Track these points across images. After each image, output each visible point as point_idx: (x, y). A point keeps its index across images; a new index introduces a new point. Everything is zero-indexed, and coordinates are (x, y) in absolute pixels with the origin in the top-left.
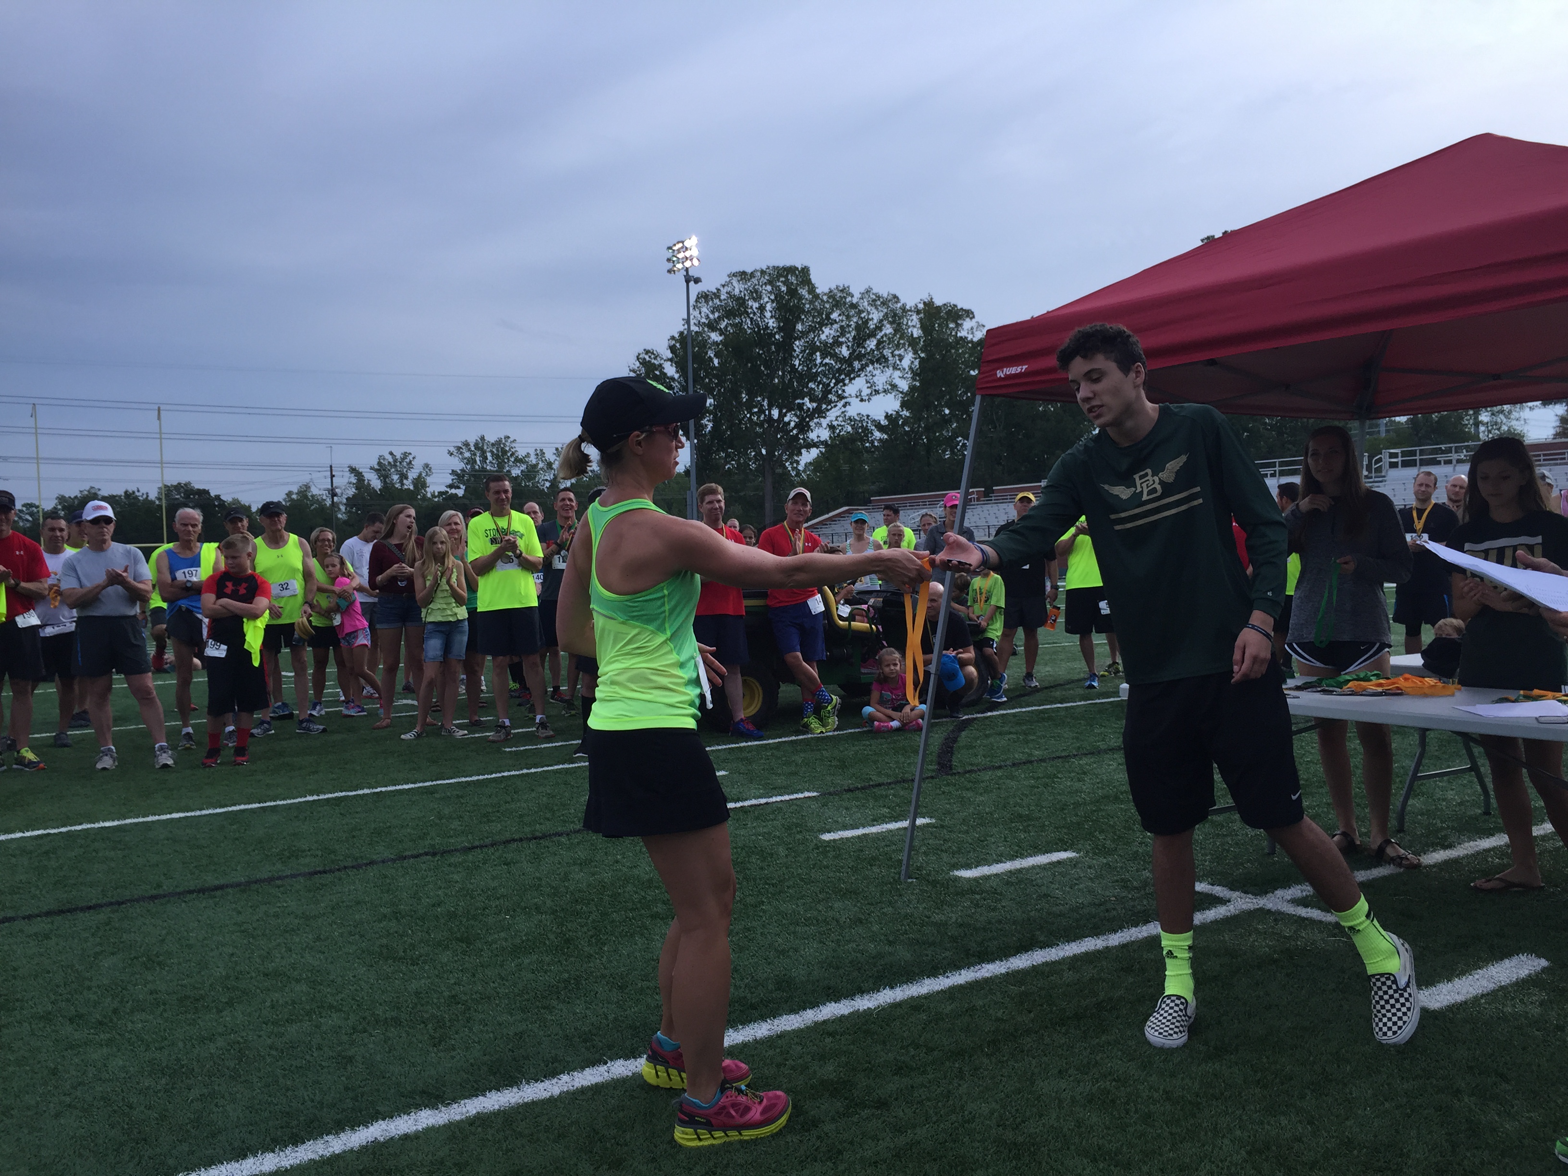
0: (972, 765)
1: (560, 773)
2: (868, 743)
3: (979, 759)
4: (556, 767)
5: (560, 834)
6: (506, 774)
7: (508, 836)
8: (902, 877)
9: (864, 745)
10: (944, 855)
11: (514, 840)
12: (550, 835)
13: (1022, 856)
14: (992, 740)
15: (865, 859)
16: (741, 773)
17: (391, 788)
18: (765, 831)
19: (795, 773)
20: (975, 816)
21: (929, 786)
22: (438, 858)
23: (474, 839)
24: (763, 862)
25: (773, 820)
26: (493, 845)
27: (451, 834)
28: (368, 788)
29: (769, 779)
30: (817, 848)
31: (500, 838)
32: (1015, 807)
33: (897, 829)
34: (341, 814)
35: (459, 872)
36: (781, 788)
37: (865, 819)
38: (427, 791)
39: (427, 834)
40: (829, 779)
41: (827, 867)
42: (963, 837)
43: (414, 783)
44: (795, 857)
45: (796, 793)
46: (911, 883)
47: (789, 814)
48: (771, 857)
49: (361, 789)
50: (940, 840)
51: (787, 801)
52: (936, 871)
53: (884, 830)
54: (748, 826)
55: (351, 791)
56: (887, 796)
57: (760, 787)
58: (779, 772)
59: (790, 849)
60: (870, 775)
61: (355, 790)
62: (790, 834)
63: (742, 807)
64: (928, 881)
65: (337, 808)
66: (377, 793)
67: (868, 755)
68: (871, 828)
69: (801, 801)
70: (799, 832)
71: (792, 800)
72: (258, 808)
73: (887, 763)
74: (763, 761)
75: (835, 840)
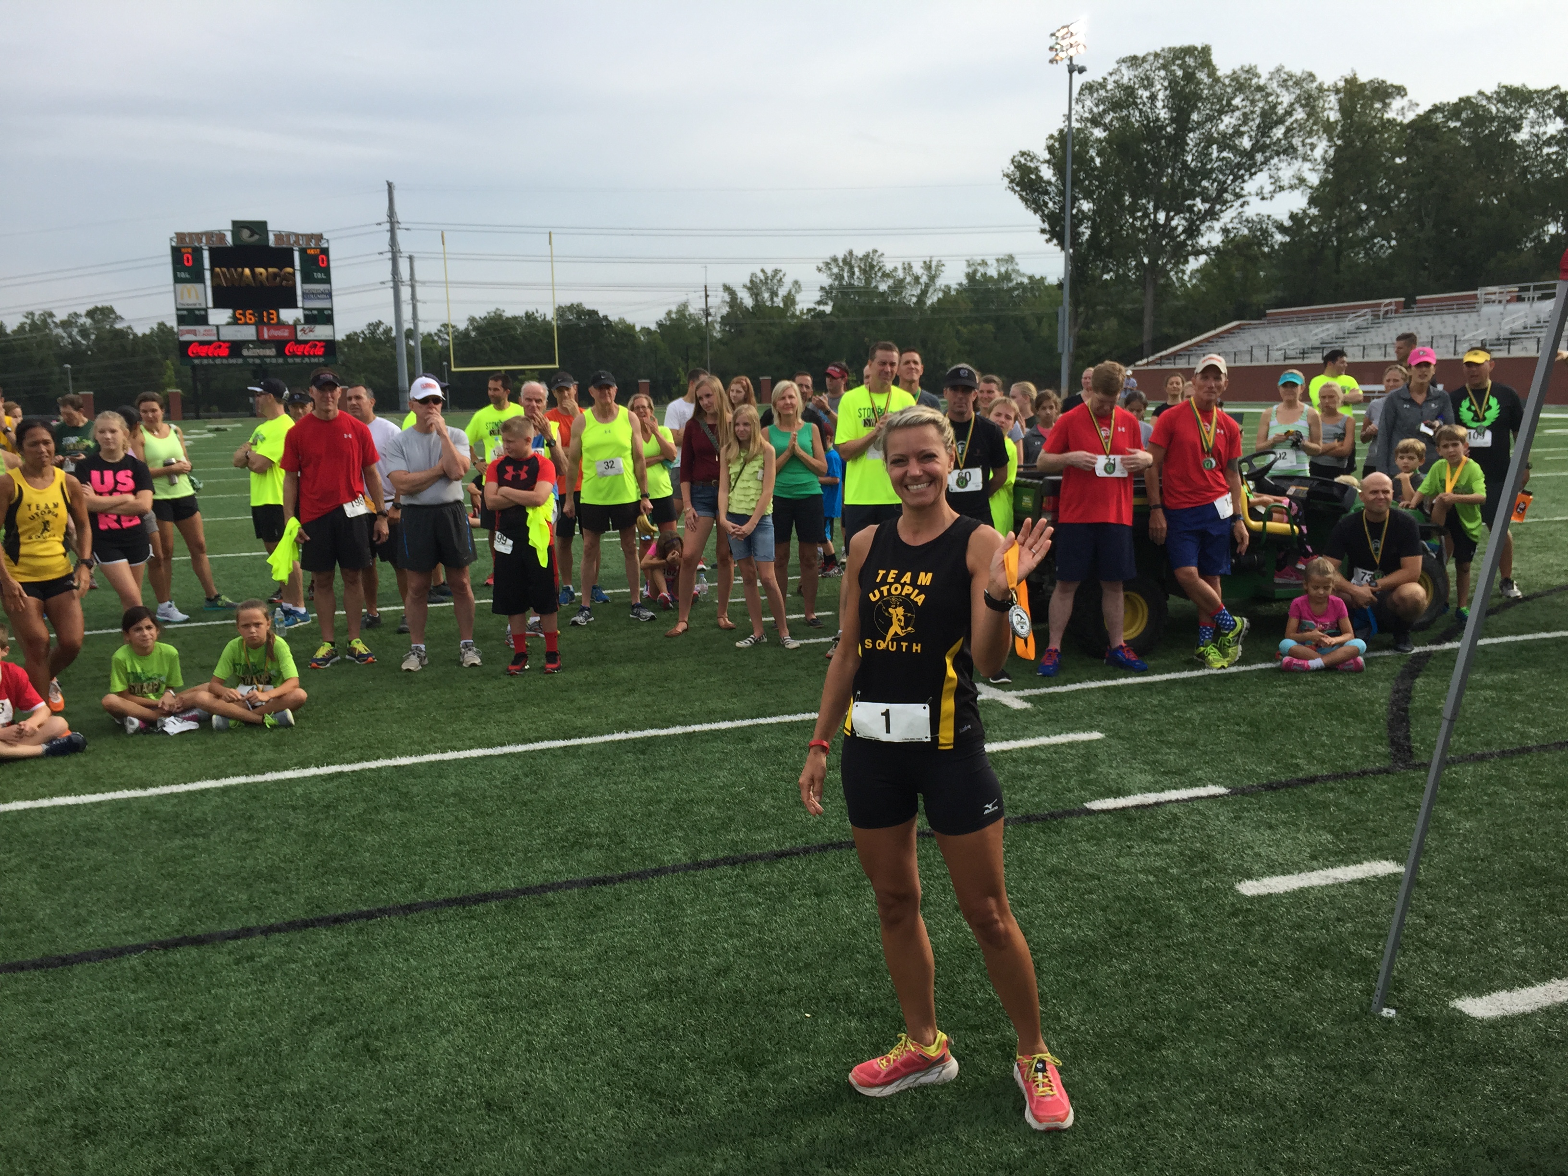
8: (1375, 1004)
15: (1310, 950)
16: (1120, 738)
17: (706, 727)
18: (1157, 864)
19: (1193, 744)
20: (1465, 864)
21: (1384, 790)
22: (738, 871)
23: (784, 836)
24: (1159, 936)
25: (1167, 841)
26: (806, 851)
27: (760, 822)
28: (681, 724)
29: (1157, 753)
30: (1234, 914)
31: (816, 839)
32: (1523, 848)
33: (1349, 882)
34: (644, 769)
35: (759, 903)
36: (1175, 773)
37: (1300, 853)
38: (745, 736)
39: (731, 819)
40: (1239, 761)
41: (1253, 963)
42: (1455, 913)
43: (732, 719)
44: (1204, 931)
45: (1196, 786)
46: (1390, 1021)
47: (1189, 833)
48: (1170, 927)
49: (674, 725)
50: (1418, 915)
51: (1184, 800)
52: (1426, 995)
53: (1330, 882)
54: (1134, 850)
55: (662, 728)
56: (1325, 806)
57: (1147, 768)
58: (1171, 739)
59: (1196, 910)
60: (1296, 757)
61: (667, 727)
62: (1194, 875)
63: (1124, 809)
64: (1416, 1019)
65: (642, 757)
66: (690, 733)
67: (1289, 716)
68: (1310, 874)
69: (1204, 803)
70: (1206, 873)
71: (1191, 799)
72: (561, 748)
73: (1318, 734)
74: (1149, 717)
75: (1260, 898)
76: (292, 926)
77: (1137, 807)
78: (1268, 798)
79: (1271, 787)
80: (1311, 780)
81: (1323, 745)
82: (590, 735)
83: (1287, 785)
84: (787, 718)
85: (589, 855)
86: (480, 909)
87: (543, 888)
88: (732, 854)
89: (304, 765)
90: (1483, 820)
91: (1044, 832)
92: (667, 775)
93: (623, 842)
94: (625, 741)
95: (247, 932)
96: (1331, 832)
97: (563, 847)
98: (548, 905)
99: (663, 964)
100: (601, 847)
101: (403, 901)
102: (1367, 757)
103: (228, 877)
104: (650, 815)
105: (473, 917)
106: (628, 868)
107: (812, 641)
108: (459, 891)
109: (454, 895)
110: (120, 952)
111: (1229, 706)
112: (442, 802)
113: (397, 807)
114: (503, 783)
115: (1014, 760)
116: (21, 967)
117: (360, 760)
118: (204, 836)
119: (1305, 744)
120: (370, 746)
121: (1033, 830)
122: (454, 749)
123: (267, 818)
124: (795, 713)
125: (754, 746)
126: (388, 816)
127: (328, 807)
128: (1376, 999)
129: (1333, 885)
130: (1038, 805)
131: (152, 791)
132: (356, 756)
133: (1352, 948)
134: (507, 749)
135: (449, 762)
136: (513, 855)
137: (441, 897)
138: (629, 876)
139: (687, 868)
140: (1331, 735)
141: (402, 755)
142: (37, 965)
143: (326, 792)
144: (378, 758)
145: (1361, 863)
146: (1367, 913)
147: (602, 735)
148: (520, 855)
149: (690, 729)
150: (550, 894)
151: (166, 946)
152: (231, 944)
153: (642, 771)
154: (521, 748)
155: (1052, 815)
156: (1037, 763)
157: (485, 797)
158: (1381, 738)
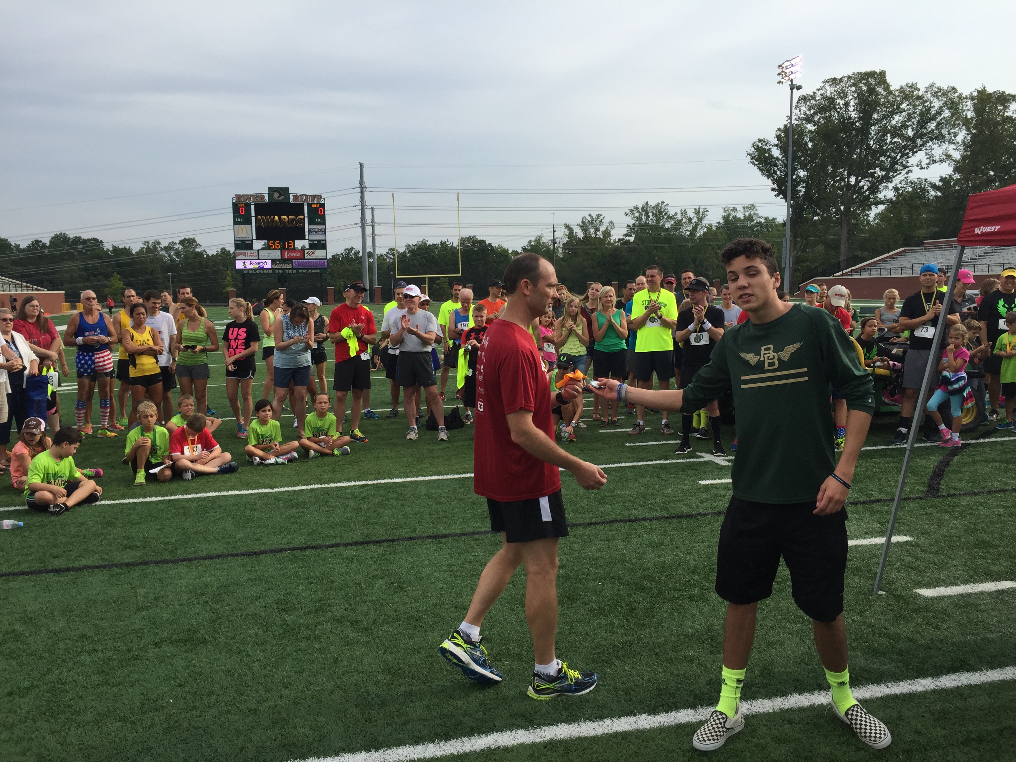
0: (955, 489)
1: (657, 468)
2: (878, 460)
3: (963, 485)
4: (655, 462)
5: (645, 519)
6: (623, 465)
7: (612, 517)
8: (875, 590)
9: (875, 462)
10: (913, 572)
11: (617, 521)
12: (640, 520)
13: (975, 582)
14: (978, 467)
20: (946, 538)
21: (916, 506)
23: (593, 517)
31: (609, 518)
37: (859, 531)
42: (931, 557)
46: (881, 596)
50: (913, 558)
52: (903, 587)
56: (881, 512)
60: (872, 491)
64: (895, 595)
68: (862, 540)
73: (889, 481)
76: (356, 543)
79: (854, 503)
80: (877, 501)
81: (890, 486)
83: (864, 503)
86: (444, 540)
87: (473, 533)
89: (349, 480)
90: (964, 520)
95: (336, 545)
96: (880, 523)
98: (476, 540)
101: (407, 536)
102: (913, 491)
103: (322, 525)
105: (441, 543)
108: (433, 533)
109: (430, 534)
110: (281, 550)
112: (419, 498)
113: (397, 499)
114: (449, 491)
115: (717, 488)
116: (237, 555)
117: (376, 479)
118: (306, 508)
119: (880, 485)
120: (379, 473)
122: (422, 476)
123: (335, 502)
126: (393, 502)
127: (364, 498)
129: (872, 544)
131: (275, 490)
132: (373, 477)
133: (873, 568)
135: (420, 481)
136: (457, 520)
137: (425, 535)
140: (896, 481)
141: (397, 477)
142: (243, 555)
143: (362, 492)
144: (384, 479)
148: (461, 520)
151: (301, 549)
152: (330, 549)
157: (441, 496)
158: (924, 483)
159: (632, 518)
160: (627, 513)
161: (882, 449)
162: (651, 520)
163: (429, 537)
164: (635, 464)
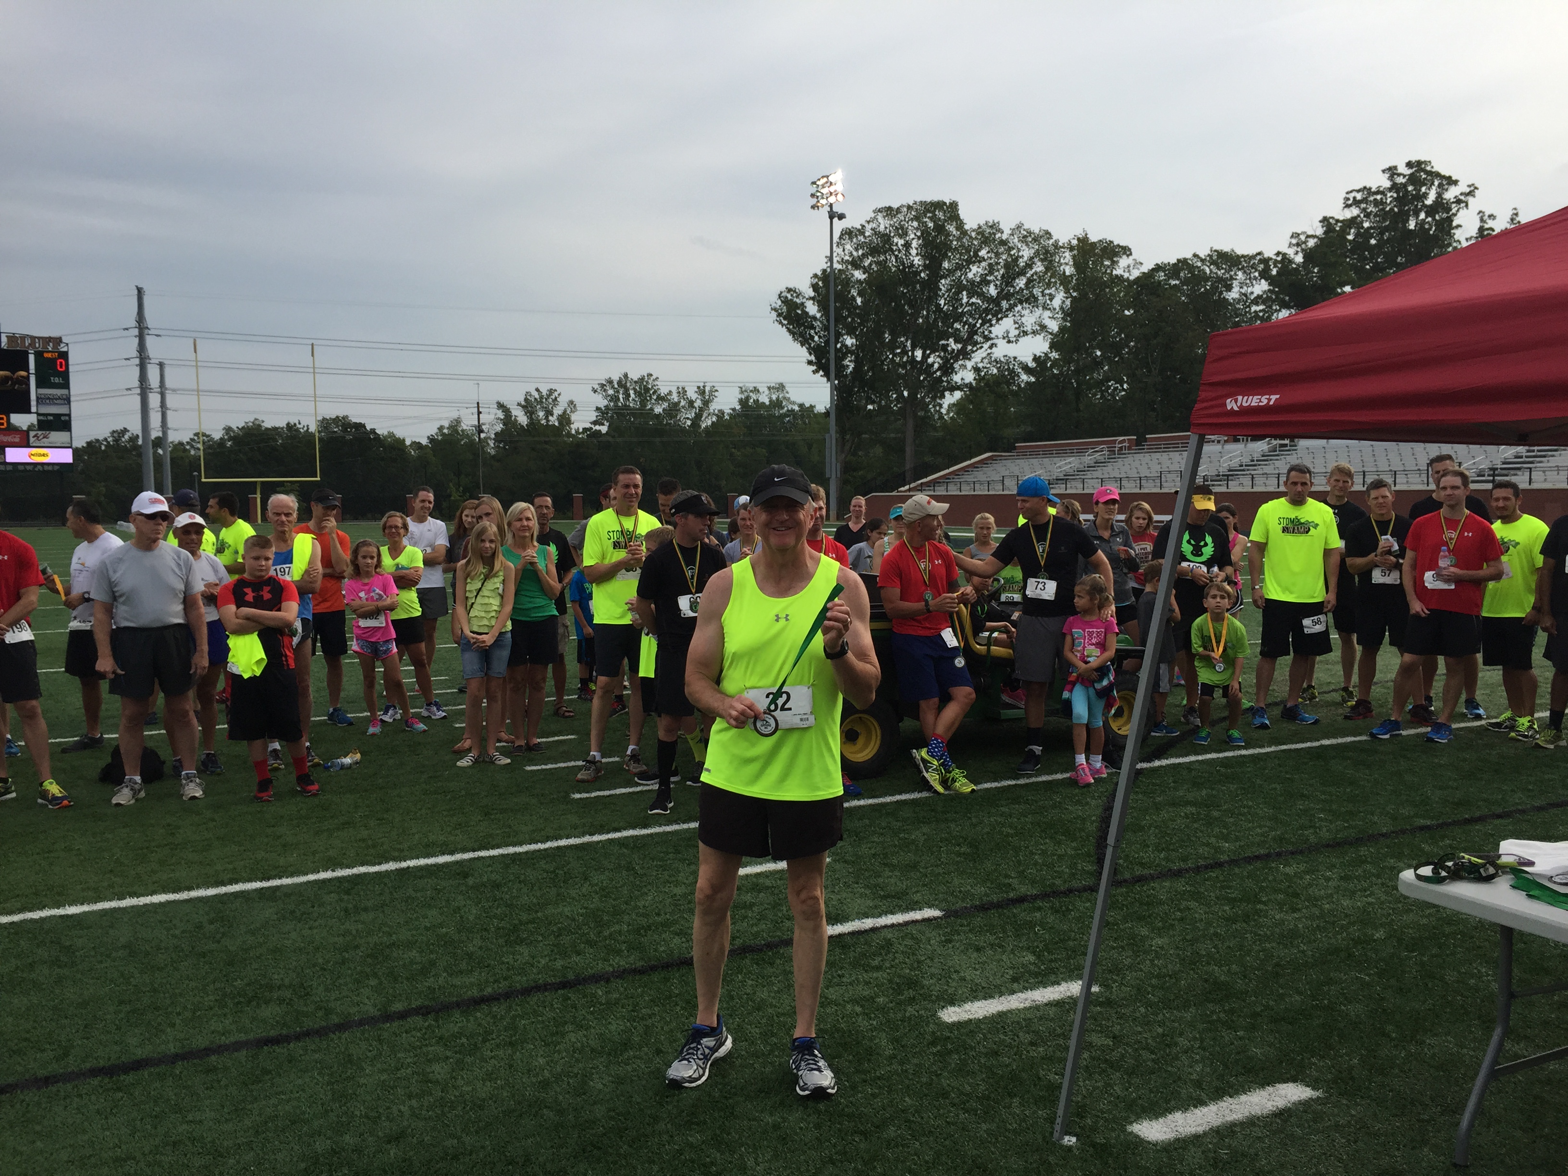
0: (1142, 865)
2: (1007, 810)
4: (624, 834)
8: (1056, 1132)
9: (1003, 814)
14: (1164, 814)
15: (1002, 1077)
16: (846, 862)
17: (422, 862)
18: (866, 993)
19: (914, 866)
20: (1154, 981)
21: (1087, 909)
22: (430, 1021)
23: (487, 981)
24: (857, 1071)
25: (878, 968)
26: (507, 995)
27: (463, 965)
28: (395, 859)
29: (880, 876)
30: (933, 1043)
31: (521, 982)
32: (1208, 964)
33: (1046, 1005)
34: (346, 910)
35: (447, 1058)
36: (893, 897)
37: (1002, 976)
38: (461, 870)
39: (433, 963)
40: (956, 881)
41: (945, 1095)
42: (1140, 1033)
43: (452, 853)
44: (901, 1063)
45: (913, 909)
46: (1069, 1149)
47: (900, 957)
48: (869, 1060)
49: (387, 862)
50: (1107, 1036)
51: (899, 925)
52: (1106, 1120)
53: (1027, 1004)
54: (844, 980)
55: (374, 864)
56: (1031, 925)
57: (868, 892)
58: (895, 861)
59: (897, 1041)
60: (1010, 877)
61: (380, 864)
62: (899, 1004)
63: (840, 935)
64: (1094, 1145)
65: (346, 897)
66: (403, 869)
67: (1008, 835)
68: (1010, 998)
69: (918, 927)
70: (912, 1000)
71: (907, 924)
72: (256, 890)
73: (1032, 853)
74: (876, 839)
75: (959, 1025)
77: (853, 934)
78: (978, 920)
79: (984, 908)
80: (1021, 900)
81: (1036, 863)
82: (292, 875)
83: (998, 906)
84: (511, 850)
85: (267, 1012)
86: (129, 1078)
87: (207, 1051)
88: (426, 1003)
90: (1174, 936)
91: (757, 964)
92: (371, 915)
93: (307, 994)
94: (330, 880)
96: (1034, 953)
97: (239, 1003)
98: (208, 1071)
99: (329, 1133)
100: (281, 1001)
102: (1074, 874)
104: (343, 963)
105: (119, 1089)
106: (308, 1023)
107: (550, 766)
108: (109, 1059)
109: (102, 1063)
111: (953, 826)
112: (108, 956)
113: (54, 964)
114: (183, 932)
119: (1019, 862)
121: (748, 961)
122: (134, 894)
124: (521, 844)
125: (470, 881)
126: (42, 974)
128: (1058, 1127)
129: (1030, 1008)
130: (756, 935)
133: (1042, 1073)
134: (194, 894)
135: (125, 910)
136: (179, 1014)
137: (86, 1066)
138: (308, 1034)
139: (372, 1021)
140: (1044, 853)
144: (42, 908)
145: (1059, 984)
146: (1059, 1036)
147: (306, 874)
148: (188, 1014)
149: (404, 865)
150: (213, 1058)
153: (342, 913)
154: (211, 892)
155: (769, 946)
156: (759, 891)
157: (159, 949)
158: (1089, 855)
159: (571, 976)
160: (559, 964)
161: (1009, 786)
162: (608, 981)
163: (95, 1072)
164: (587, 839)
